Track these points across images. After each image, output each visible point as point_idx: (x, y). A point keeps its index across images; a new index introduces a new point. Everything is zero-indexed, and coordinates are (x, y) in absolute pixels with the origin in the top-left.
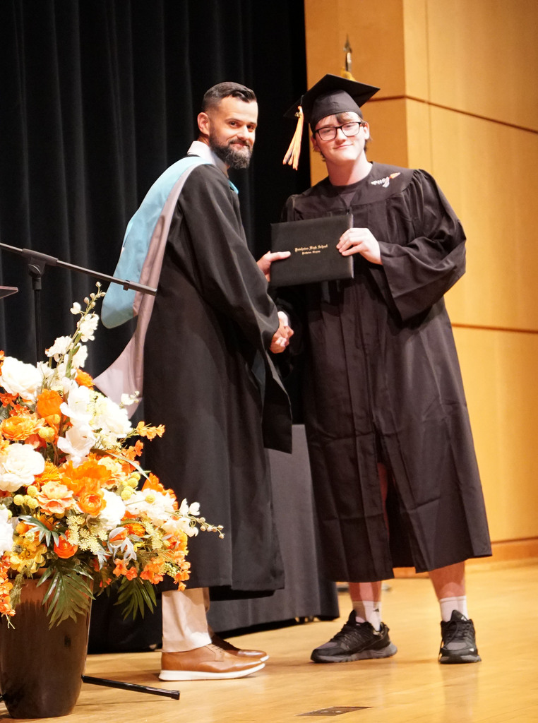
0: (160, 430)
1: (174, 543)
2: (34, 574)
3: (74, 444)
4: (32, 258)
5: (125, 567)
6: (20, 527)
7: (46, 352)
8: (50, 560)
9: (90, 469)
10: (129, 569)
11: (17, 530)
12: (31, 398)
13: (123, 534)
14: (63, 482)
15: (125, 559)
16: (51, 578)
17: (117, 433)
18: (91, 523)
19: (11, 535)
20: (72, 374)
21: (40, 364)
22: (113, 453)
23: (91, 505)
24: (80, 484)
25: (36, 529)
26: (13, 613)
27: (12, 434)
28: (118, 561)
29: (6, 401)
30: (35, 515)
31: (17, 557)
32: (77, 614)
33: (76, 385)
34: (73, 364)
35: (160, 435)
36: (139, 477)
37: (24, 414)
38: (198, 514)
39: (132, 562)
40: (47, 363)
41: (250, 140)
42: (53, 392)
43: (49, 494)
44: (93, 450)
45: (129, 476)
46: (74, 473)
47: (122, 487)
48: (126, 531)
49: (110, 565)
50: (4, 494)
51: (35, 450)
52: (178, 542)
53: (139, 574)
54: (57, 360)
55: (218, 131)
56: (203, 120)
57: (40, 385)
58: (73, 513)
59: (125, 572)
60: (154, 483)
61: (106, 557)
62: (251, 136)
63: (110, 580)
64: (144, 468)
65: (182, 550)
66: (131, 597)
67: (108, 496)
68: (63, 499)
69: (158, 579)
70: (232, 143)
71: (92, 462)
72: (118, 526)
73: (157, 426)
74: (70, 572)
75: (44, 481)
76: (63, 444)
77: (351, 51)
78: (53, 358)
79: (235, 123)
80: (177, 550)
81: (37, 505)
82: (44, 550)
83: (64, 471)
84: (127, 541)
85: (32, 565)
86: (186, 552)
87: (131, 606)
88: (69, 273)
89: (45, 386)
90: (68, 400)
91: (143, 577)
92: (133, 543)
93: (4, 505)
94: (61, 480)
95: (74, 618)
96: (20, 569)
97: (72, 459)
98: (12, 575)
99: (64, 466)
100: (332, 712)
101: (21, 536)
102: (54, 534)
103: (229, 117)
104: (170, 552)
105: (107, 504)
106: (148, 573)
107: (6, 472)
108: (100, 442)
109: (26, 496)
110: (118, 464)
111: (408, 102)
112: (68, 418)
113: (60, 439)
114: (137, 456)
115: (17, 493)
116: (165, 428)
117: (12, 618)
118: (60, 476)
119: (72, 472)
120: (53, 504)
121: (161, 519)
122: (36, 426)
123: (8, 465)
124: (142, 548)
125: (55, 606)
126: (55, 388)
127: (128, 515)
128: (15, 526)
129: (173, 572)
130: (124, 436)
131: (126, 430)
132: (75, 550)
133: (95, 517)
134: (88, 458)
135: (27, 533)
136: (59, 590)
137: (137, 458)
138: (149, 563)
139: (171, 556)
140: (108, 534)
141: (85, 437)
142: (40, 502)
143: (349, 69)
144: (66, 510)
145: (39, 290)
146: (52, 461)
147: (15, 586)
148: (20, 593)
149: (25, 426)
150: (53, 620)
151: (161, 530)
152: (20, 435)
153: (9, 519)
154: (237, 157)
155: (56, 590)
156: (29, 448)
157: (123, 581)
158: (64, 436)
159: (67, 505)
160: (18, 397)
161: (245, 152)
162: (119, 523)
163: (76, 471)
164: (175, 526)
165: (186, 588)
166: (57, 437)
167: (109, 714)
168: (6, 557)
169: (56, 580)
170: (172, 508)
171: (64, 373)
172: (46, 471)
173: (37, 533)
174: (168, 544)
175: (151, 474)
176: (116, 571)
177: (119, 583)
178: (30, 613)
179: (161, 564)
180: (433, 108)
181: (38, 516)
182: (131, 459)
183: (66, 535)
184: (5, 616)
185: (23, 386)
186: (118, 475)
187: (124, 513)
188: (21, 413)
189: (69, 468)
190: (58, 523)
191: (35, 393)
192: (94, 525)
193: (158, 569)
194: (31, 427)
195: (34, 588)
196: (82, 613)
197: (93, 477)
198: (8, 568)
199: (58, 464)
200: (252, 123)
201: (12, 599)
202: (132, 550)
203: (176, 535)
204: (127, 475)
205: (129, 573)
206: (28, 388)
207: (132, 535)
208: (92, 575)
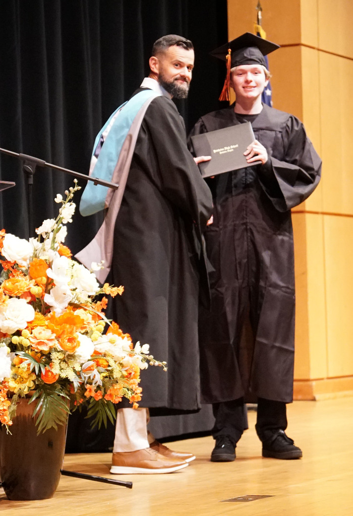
0: (120, 290)
1: (130, 374)
2: (26, 395)
3: (56, 299)
4: (26, 161)
5: (93, 390)
6: (16, 360)
7: (36, 231)
8: (38, 385)
9: (68, 318)
10: (96, 392)
11: (14, 363)
12: (25, 265)
13: (92, 366)
14: (48, 327)
15: (93, 385)
16: (39, 398)
17: (88, 292)
18: (69, 358)
19: (9, 366)
20: (55, 247)
21: (31, 239)
22: (86, 306)
23: (69, 344)
24: (60, 329)
25: (28, 362)
26: (11, 423)
27: (10, 291)
28: (88, 386)
29: (6, 267)
30: (27, 351)
31: (14, 382)
32: (57, 425)
33: (59, 256)
34: (56, 240)
35: (121, 294)
36: (104, 324)
37: (20, 276)
38: (148, 352)
39: (98, 387)
40: (37, 238)
41: (188, 77)
42: (41, 260)
43: (38, 336)
44: (70, 304)
45: (97, 323)
46: (56, 321)
47: (92, 331)
48: (95, 364)
49: (82, 389)
50: (5, 335)
51: (28, 303)
52: (133, 373)
53: (103, 396)
54: (44, 236)
55: (166, 70)
56: (154, 62)
57: (32, 255)
58: (56, 350)
59: (93, 394)
60: (115, 329)
61: (80, 383)
62: (189, 74)
63: (82, 400)
64: (108, 318)
65: (136, 378)
66: (97, 412)
67: (81, 338)
68: (48, 340)
69: (118, 400)
70: (176, 79)
71: (70, 313)
72: (89, 360)
73: (118, 287)
74: (53, 394)
75: (34, 326)
76: (48, 299)
77: (261, 10)
78: (41, 235)
79: (179, 64)
80: (132, 379)
81: (29, 344)
82: (34, 377)
83: (49, 319)
84: (95, 372)
85: (25, 388)
86: (138, 380)
87: (97, 420)
88: (50, 171)
89: (36, 256)
90: (53, 266)
91: (107, 398)
92: (100, 373)
93: (4, 344)
94: (47, 325)
95: (56, 427)
96: (16, 391)
97: (55, 310)
98: (10, 395)
99: (49, 315)
100: (245, 499)
101: (16, 366)
102: (42, 366)
103: (173, 60)
104: (127, 380)
105: (81, 344)
106: (111, 395)
107: (6, 319)
108: (75, 298)
109: (21, 337)
110: (89, 314)
111: (303, 48)
112: (52, 280)
113: (46, 295)
114: (103, 308)
115: (14, 335)
116: (124, 288)
117: (10, 427)
118: (46, 323)
119: (55, 320)
120: (40, 343)
121: (120, 356)
122: (29, 285)
123: (7, 314)
124: (106, 377)
125: (41, 419)
126: (42, 258)
127: (96, 353)
128: (12, 359)
129: (129, 395)
130: (93, 294)
131: (95, 290)
132: (57, 377)
133: (72, 353)
134: (67, 309)
135: (21, 365)
136: (45, 407)
137: (103, 310)
138: (111, 388)
139: (127, 383)
140: (81, 366)
141: (65, 294)
142: (31, 342)
143: (260, 23)
144: (51, 348)
145: (31, 185)
146: (40, 311)
147: (12, 403)
148: (16, 409)
149: (20, 285)
150: (40, 428)
151: (121, 364)
152: (17, 292)
153: (8, 354)
154: (179, 90)
155: (43, 407)
156: (24, 302)
157: (91, 401)
158: (49, 293)
159: (51, 344)
160: (15, 263)
161: (185, 86)
162: (90, 358)
163: (58, 319)
164: (131, 362)
165: (139, 407)
166: (44, 294)
167: (81, 498)
168: (5, 382)
169: (42, 400)
170: (129, 348)
171: (49, 246)
172: (36, 318)
173: (29, 365)
174: (125, 374)
175: (113, 322)
176: (87, 394)
177: (88, 402)
178: (23, 424)
179: (120, 389)
180: (321, 53)
181: (30, 352)
182: (98, 311)
183: (51, 366)
184: (4, 425)
185: (20, 256)
186: (89, 323)
187: (93, 351)
188: (17, 275)
189: (53, 317)
190: (44, 357)
191: (28, 261)
192: (71, 359)
193: (117, 393)
194: (25, 286)
195: (26, 405)
196: (61, 424)
197: (70, 324)
198: (7, 390)
199: (44, 314)
200: (191, 65)
201: (10, 413)
202: (99, 379)
203: (131, 368)
204: (95, 322)
205: (96, 395)
206: (22, 257)
207: (99, 367)
208: (69, 396)
